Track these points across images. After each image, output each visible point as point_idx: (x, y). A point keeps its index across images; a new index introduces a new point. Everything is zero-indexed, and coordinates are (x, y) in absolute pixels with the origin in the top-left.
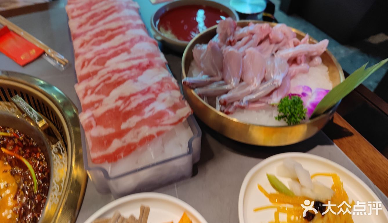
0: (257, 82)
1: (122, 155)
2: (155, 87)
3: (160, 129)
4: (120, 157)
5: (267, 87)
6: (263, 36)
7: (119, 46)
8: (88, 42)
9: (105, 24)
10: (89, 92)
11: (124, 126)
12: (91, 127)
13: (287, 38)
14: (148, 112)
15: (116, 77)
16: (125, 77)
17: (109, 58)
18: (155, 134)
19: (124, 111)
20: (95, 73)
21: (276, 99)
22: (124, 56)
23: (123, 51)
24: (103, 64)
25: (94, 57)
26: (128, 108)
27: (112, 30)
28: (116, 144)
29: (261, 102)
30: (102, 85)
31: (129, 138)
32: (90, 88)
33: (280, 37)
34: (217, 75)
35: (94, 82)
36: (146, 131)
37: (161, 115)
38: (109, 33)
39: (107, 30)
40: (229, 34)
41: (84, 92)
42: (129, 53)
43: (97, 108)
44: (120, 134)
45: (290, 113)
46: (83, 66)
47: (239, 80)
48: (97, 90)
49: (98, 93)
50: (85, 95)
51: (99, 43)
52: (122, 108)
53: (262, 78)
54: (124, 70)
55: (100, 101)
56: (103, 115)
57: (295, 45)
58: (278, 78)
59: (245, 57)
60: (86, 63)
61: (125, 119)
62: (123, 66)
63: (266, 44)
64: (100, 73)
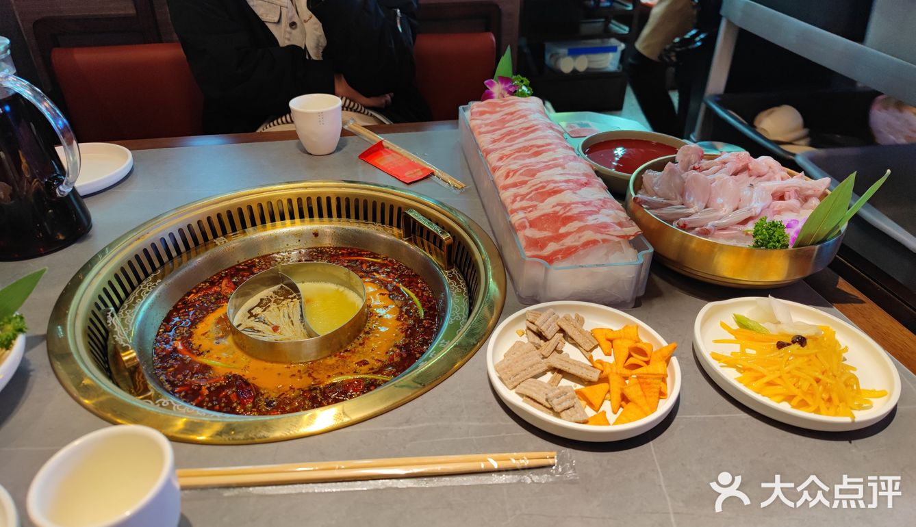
0: (727, 209)
1: (560, 256)
2: (597, 203)
3: (605, 237)
4: (557, 259)
5: (741, 215)
6: (740, 165)
7: (550, 161)
8: (508, 156)
9: (526, 141)
10: (518, 199)
11: (562, 230)
12: (525, 227)
13: (774, 172)
14: (591, 220)
15: (551, 186)
16: (563, 187)
17: (539, 171)
18: (599, 240)
19: (563, 216)
20: (525, 183)
21: (750, 227)
22: (559, 170)
23: (556, 166)
24: (533, 175)
25: (521, 169)
26: (569, 214)
27: (538, 147)
28: (552, 247)
29: (732, 230)
30: (533, 193)
31: (568, 242)
32: (519, 196)
33: (765, 170)
34: (676, 199)
35: (523, 190)
36: (588, 235)
37: (605, 226)
38: (536, 149)
39: (532, 146)
40: (693, 161)
41: (512, 198)
42: (564, 168)
43: (530, 212)
44: (558, 238)
45: (768, 236)
46: (507, 176)
47: (704, 205)
48: (528, 197)
49: (531, 199)
50: (514, 201)
51: (524, 157)
52: (560, 213)
53: (736, 206)
54: (560, 182)
55: (535, 206)
56: (539, 218)
57: (782, 179)
58: (756, 206)
59: (714, 184)
60: (511, 174)
61: (564, 224)
62: (558, 178)
63: (744, 176)
64: (529, 184)
